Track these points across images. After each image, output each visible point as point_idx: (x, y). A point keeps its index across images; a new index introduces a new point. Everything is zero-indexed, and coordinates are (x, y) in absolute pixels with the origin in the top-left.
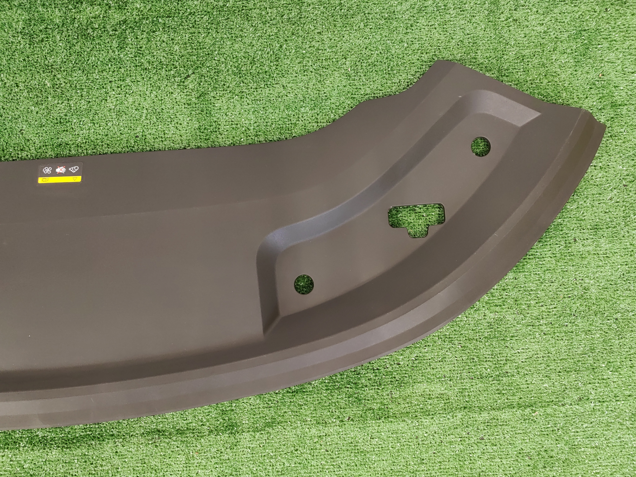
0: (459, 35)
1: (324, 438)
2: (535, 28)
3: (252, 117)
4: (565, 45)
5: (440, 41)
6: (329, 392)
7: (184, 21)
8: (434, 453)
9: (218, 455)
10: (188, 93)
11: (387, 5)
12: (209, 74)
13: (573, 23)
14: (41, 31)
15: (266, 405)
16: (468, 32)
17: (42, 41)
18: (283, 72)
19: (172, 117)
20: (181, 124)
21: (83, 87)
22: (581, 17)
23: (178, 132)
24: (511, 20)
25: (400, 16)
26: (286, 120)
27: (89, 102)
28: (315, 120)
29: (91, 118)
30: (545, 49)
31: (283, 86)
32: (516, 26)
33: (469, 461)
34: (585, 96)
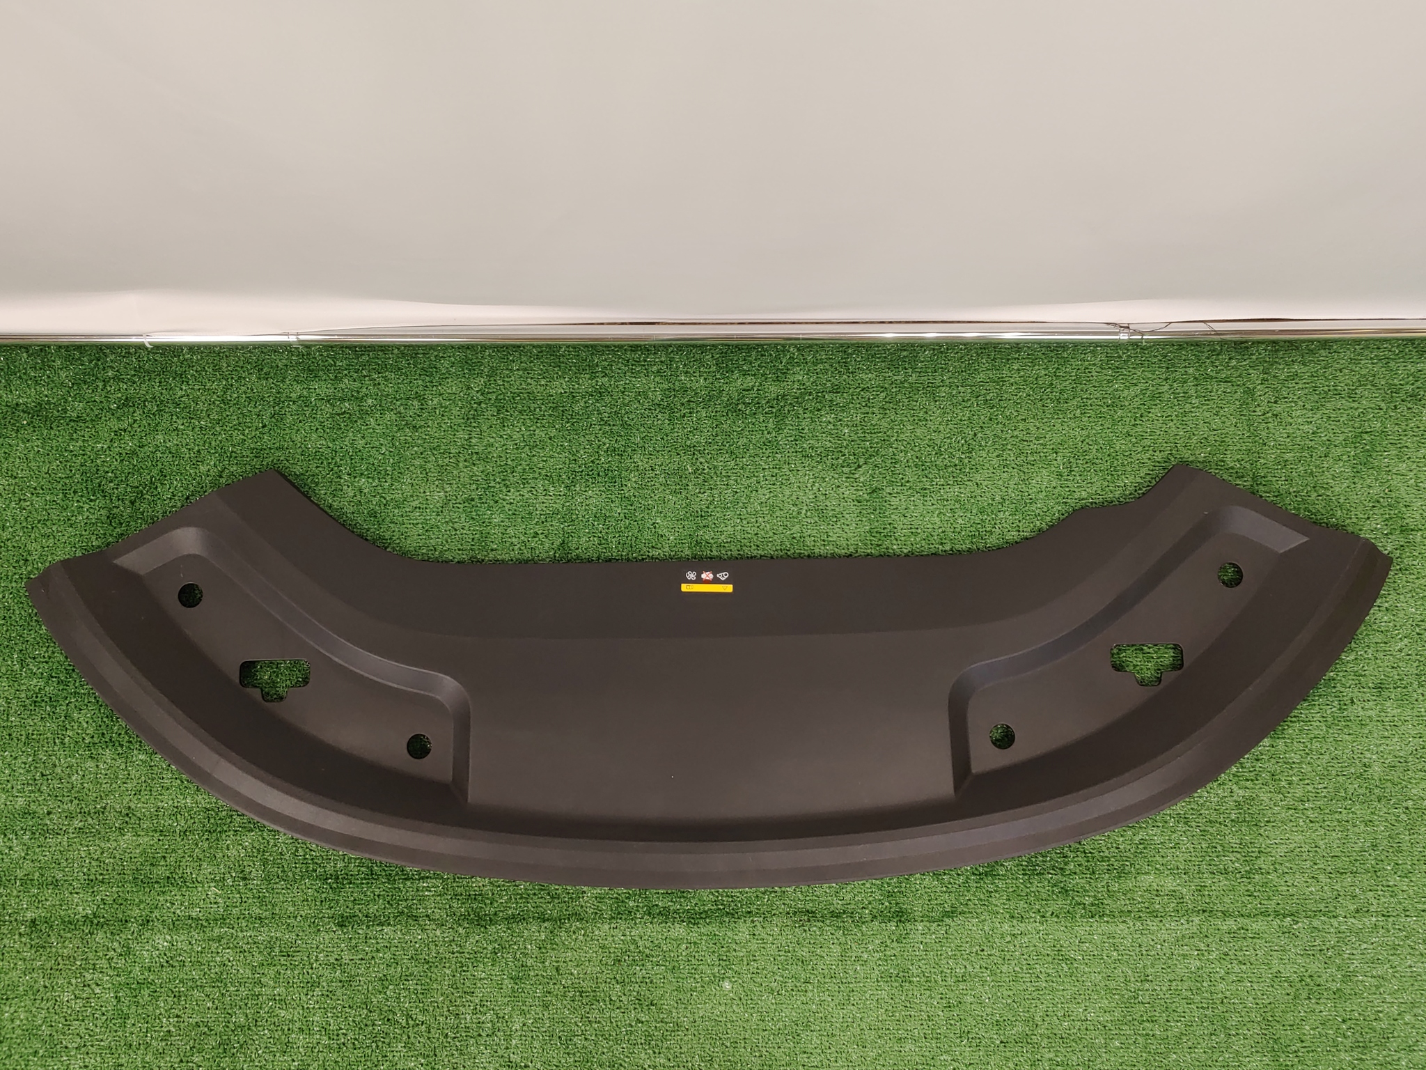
0: (1203, 430)
1: (1019, 937)
2: (1301, 427)
3: (937, 520)
4: (1340, 450)
5: (1178, 437)
6: (1026, 877)
7: (855, 398)
8: (1163, 968)
9: (883, 949)
10: (859, 488)
11: (1111, 389)
12: (883, 465)
13: (1350, 423)
14: (683, 404)
15: (944, 889)
16: (1215, 427)
17: (684, 416)
18: (978, 466)
19: (838, 516)
20: (848, 525)
21: (729, 474)
22: (1362, 415)
23: (845, 535)
24: (1270, 415)
25: (1127, 404)
26: (979, 526)
27: (737, 492)
28: (1017, 528)
29: (738, 513)
30: (1314, 454)
31: (977, 484)
32: (1276, 424)
33: (1209, 983)
34: (1366, 516)
